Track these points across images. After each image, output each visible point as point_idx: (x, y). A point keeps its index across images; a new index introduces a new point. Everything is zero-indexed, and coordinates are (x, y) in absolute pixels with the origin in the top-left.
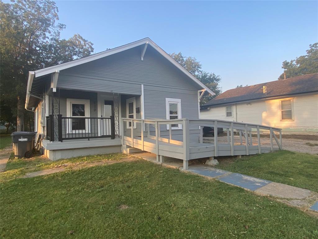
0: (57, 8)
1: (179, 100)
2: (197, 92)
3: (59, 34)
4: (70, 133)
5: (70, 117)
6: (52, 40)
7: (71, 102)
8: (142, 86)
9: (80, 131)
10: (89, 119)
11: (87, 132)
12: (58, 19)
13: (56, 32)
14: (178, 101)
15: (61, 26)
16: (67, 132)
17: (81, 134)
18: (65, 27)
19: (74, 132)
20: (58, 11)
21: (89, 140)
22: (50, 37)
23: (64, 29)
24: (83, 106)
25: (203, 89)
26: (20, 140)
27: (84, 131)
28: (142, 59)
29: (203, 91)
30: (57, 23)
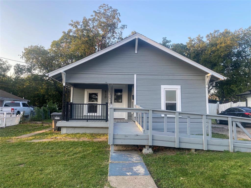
0: (119, 13)
1: (179, 87)
2: (205, 77)
3: (122, 34)
4: (86, 115)
5: (86, 103)
6: (119, 39)
7: (88, 92)
8: (135, 76)
9: (93, 114)
10: (101, 106)
11: (98, 115)
12: (120, 22)
13: (119, 32)
14: (177, 88)
15: (123, 27)
16: (84, 115)
17: (93, 116)
18: (126, 27)
19: (89, 114)
20: (120, 16)
21: (87, 121)
22: (117, 37)
23: (125, 29)
24: (96, 95)
25: (208, 73)
26: (55, 118)
27: (96, 114)
28: (136, 52)
29: (208, 75)
30: (120, 25)
